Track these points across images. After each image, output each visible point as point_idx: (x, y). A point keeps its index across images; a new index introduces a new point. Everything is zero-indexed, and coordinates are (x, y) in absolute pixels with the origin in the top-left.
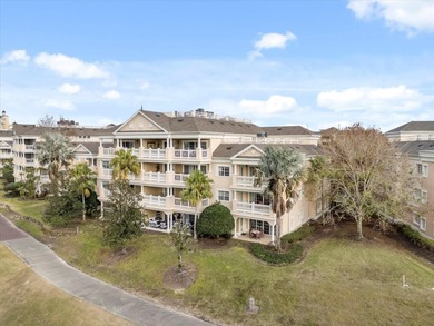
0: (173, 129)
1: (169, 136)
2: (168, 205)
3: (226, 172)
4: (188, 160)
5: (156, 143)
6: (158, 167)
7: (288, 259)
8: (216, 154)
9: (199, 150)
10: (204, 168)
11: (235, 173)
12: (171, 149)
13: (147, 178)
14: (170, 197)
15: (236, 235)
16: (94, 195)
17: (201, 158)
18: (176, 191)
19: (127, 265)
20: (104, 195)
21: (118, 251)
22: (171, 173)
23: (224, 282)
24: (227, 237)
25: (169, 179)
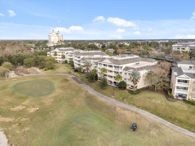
0: (114, 64)
1: (113, 65)
2: (113, 80)
3: (126, 74)
4: (117, 71)
5: (111, 66)
6: (111, 71)
7: (135, 94)
8: (124, 70)
9: (120, 69)
10: (121, 73)
11: (127, 74)
12: (114, 68)
13: (108, 73)
14: (113, 78)
15: (127, 88)
16: (97, 75)
17: (120, 71)
18: (114, 77)
19: (104, 92)
20: (99, 76)
21: (102, 88)
22: (113, 73)
23: (121, 96)
24: (125, 88)
25: (113, 74)
